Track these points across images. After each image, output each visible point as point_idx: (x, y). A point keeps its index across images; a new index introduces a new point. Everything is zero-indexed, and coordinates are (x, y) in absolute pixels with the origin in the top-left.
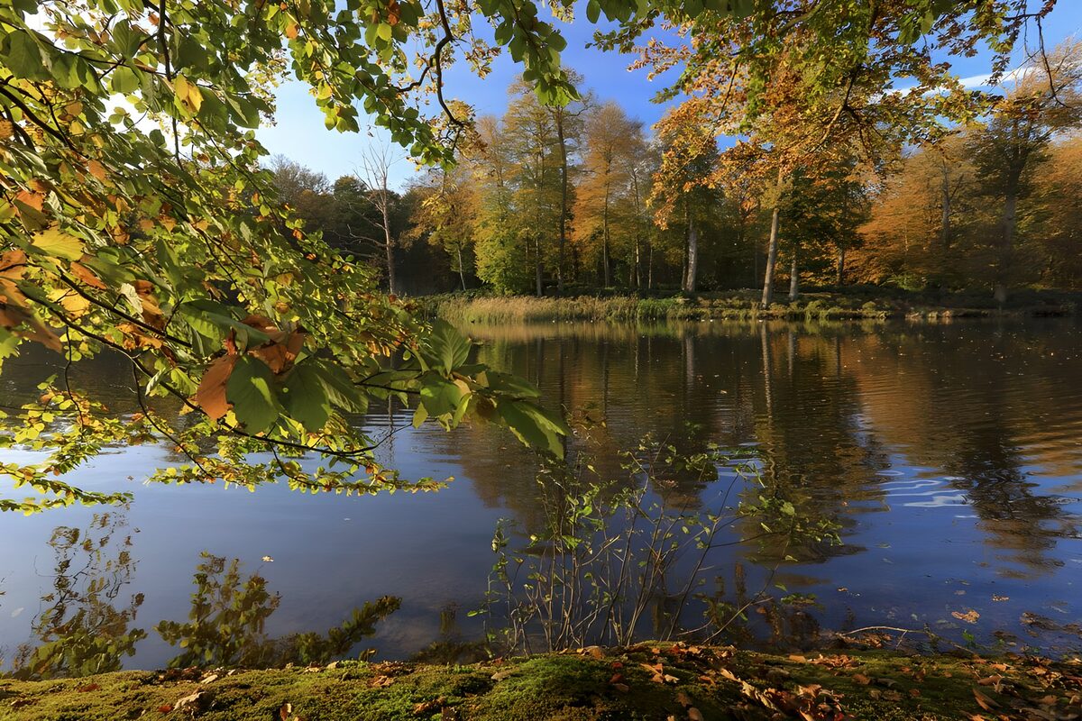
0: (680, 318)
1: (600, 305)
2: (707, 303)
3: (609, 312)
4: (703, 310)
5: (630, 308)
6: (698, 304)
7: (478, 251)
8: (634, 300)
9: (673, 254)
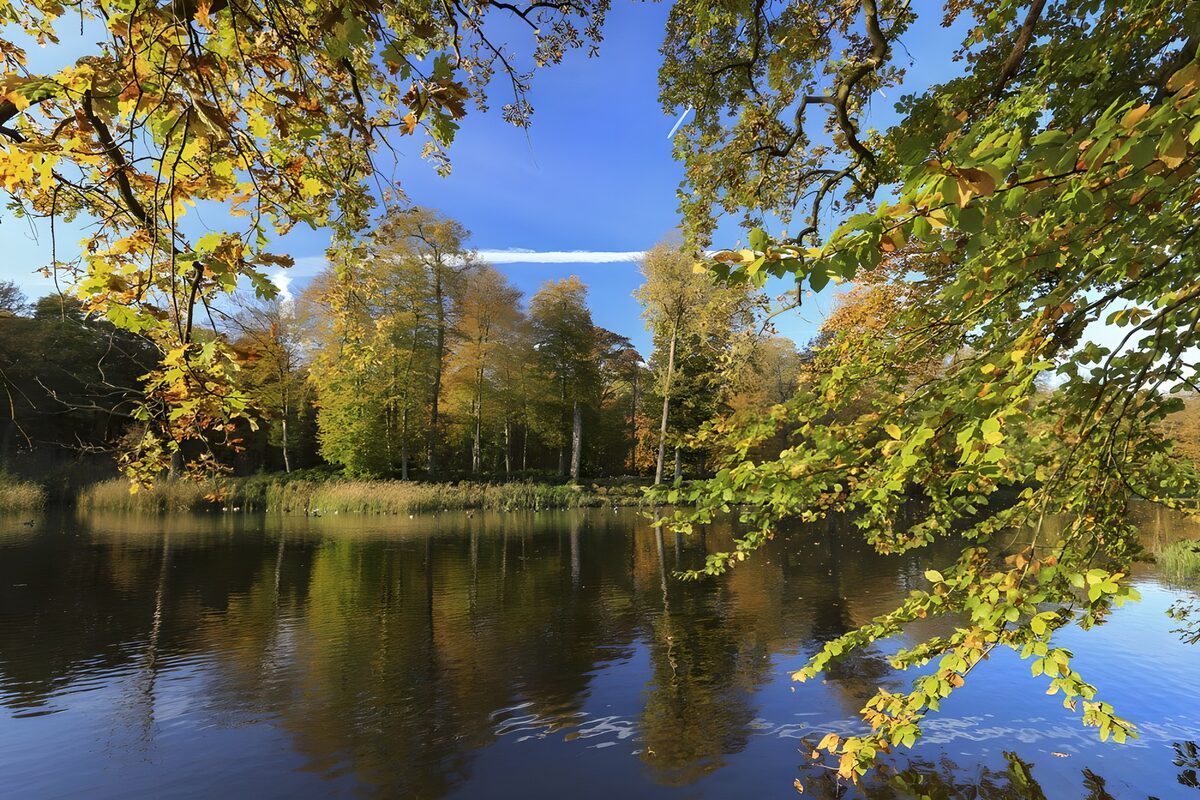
0: (581, 506)
1: (493, 492)
2: (603, 490)
3: (503, 502)
4: (603, 498)
5: (527, 495)
6: (595, 492)
7: (322, 421)
8: (531, 487)
9: (554, 437)
